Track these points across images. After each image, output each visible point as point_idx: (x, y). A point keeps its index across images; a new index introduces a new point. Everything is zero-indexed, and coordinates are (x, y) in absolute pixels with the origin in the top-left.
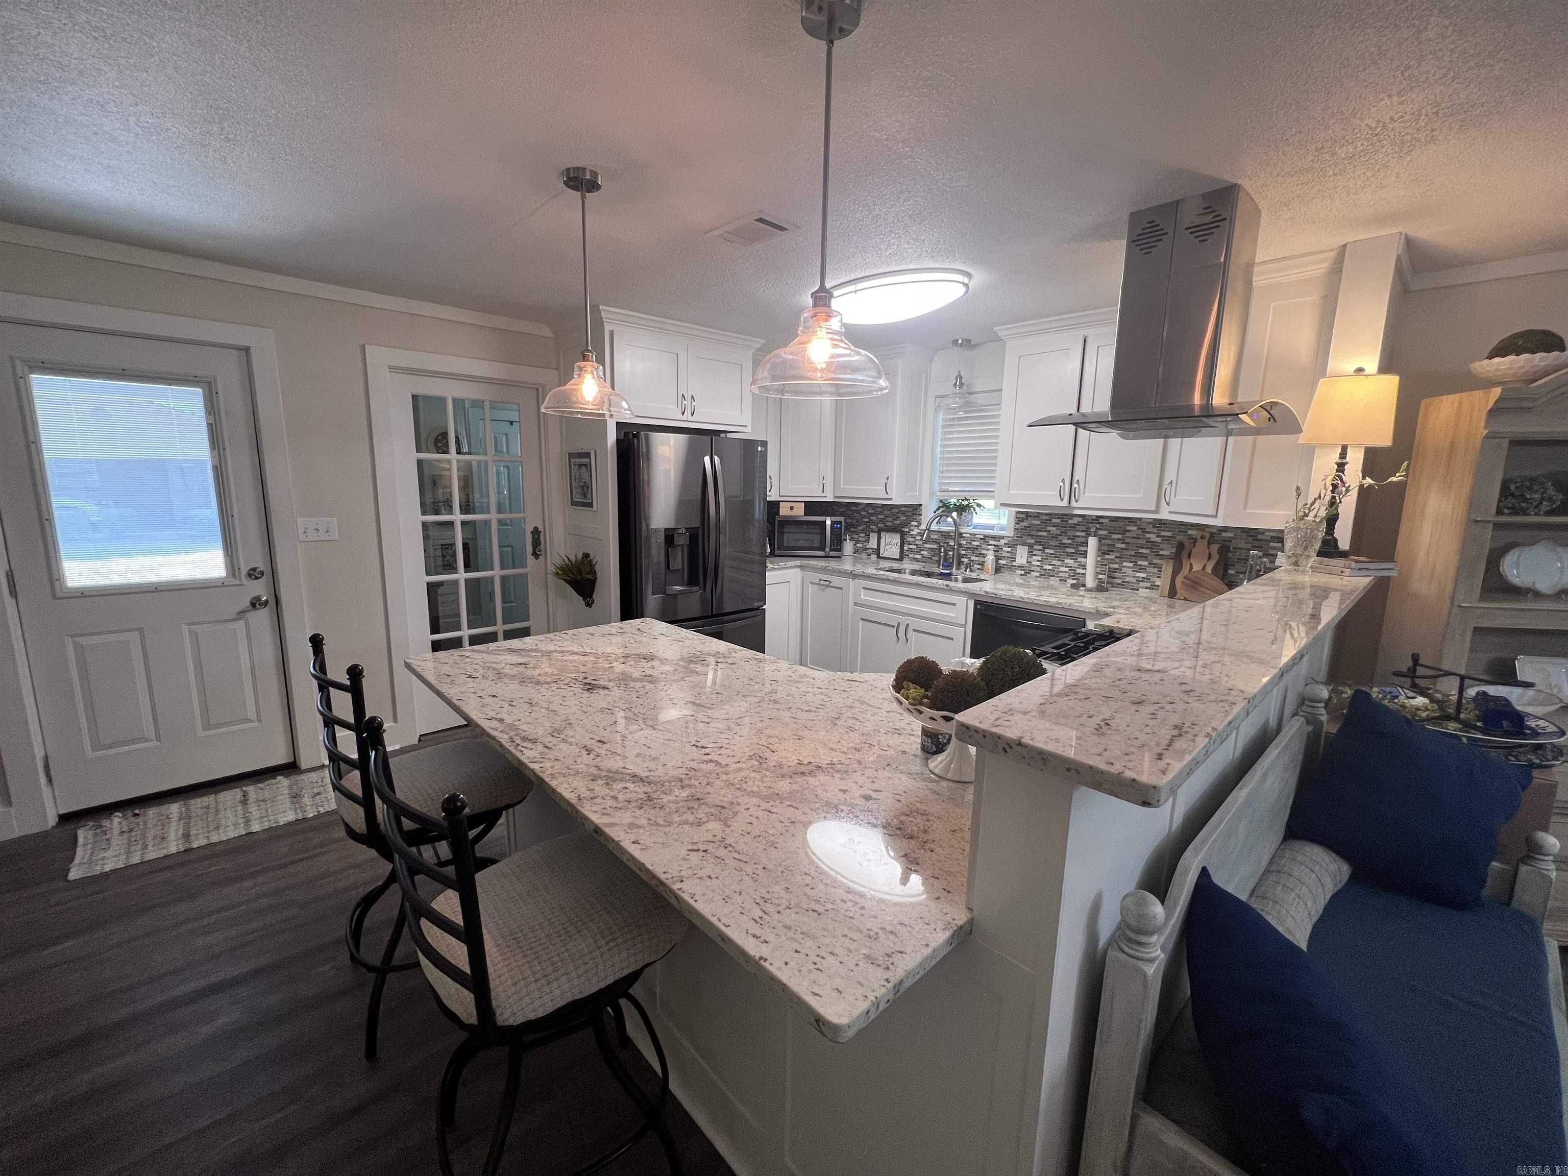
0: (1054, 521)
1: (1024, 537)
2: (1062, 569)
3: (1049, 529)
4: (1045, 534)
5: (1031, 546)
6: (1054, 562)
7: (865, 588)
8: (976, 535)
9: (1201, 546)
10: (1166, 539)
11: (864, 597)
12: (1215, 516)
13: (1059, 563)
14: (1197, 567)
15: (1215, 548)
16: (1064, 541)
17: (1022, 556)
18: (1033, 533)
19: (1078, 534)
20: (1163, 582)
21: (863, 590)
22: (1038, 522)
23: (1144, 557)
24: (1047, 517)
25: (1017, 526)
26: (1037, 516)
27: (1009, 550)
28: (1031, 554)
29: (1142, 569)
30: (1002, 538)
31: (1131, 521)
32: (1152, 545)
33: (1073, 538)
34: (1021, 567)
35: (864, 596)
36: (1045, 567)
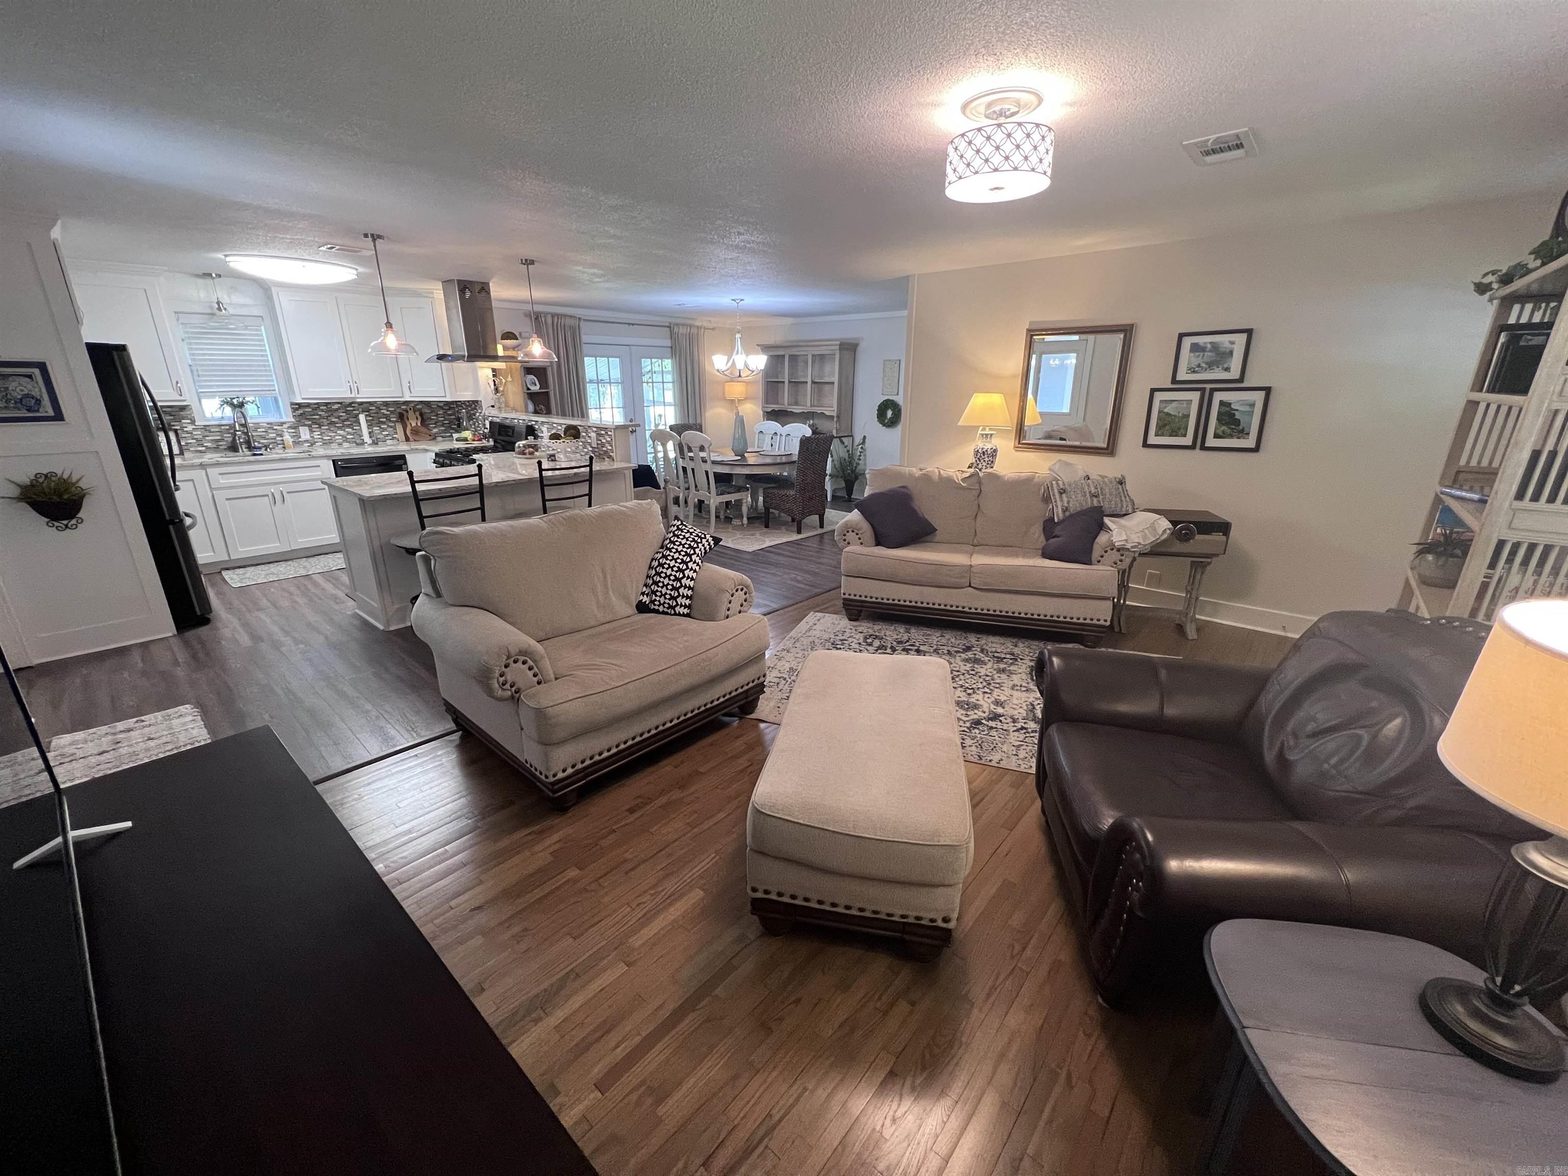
0: (321, 408)
1: (302, 421)
2: (337, 437)
3: (320, 413)
4: (318, 417)
5: (310, 426)
6: (330, 434)
7: (220, 474)
8: (258, 423)
9: (411, 413)
10: (392, 412)
11: (223, 481)
12: (445, 397)
13: (334, 434)
14: (414, 424)
15: (417, 413)
16: (334, 420)
17: (305, 433)
18: (308, 417)
19: (341, 414)
20: (400, 435)
21: (220, 476)
22: (310, 410)
23: (383, 423)
24: (316, 406)
25: (294, 414)
26: (308, 405)
27: (293, 431)
28: (311, 431)
29: (384, 430)
30: (285, 423)
31: (371, 403)
32: (386, 417)
33: (339, 417)
34: (306, 441)
35: (222, 479)
36: (325, 438)
